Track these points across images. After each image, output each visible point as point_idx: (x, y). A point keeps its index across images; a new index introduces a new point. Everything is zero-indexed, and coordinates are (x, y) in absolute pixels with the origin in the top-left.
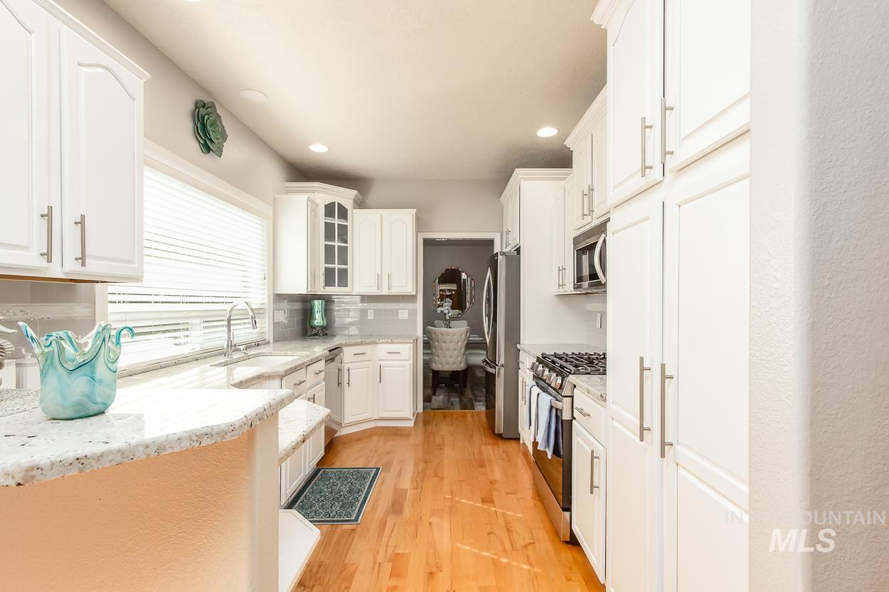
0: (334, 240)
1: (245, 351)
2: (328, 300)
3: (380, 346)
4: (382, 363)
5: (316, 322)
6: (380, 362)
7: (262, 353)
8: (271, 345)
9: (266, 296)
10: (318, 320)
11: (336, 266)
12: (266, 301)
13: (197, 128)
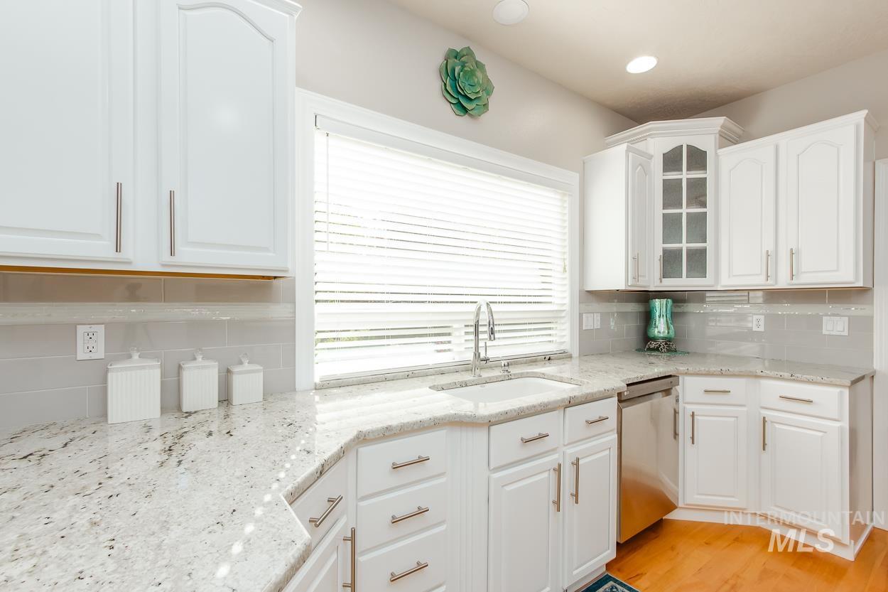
0: (680, 206)
1: (507, 368)
2: (678, 299)
3: (764, 382)
4: (768, 414)
5: (656, 330)
6: (765, 413)
7: (527, 373)
8: (576, 361)
9: (567, 294)
10: (660, 328)
11: (684, 245)
12: (567, 301)
13: (445, 84)
